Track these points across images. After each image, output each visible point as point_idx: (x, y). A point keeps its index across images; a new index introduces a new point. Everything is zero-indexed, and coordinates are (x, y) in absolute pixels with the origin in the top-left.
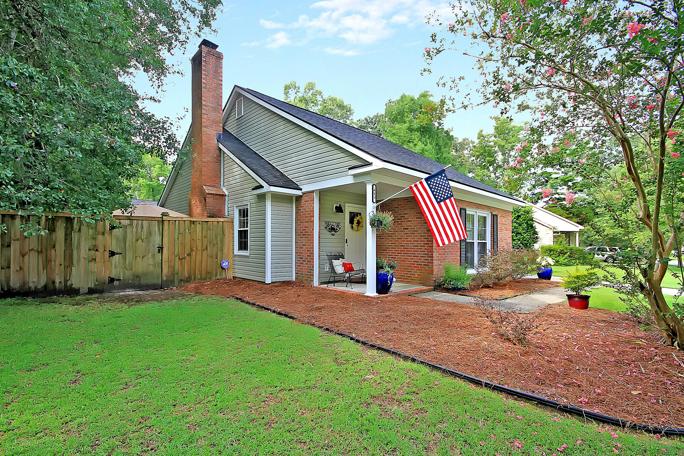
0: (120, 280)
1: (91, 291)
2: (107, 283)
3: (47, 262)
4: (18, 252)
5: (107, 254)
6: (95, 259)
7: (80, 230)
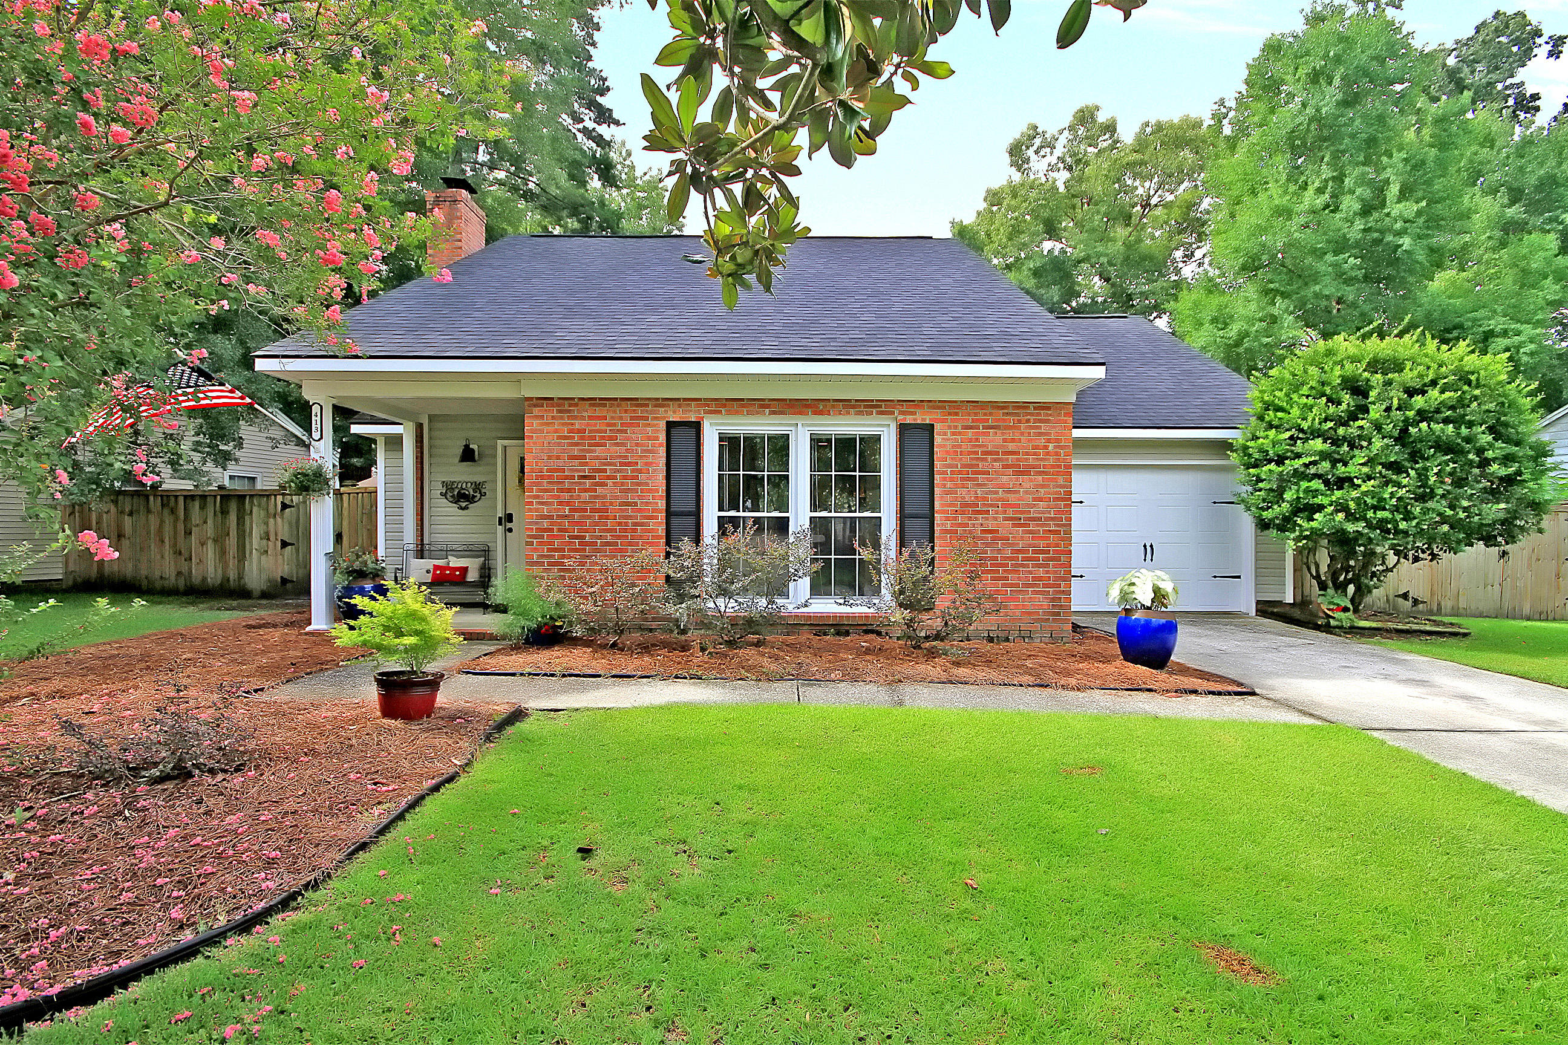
0: (293, 581)
1: (264, 595)
2: (279, 584)
3: (223, 553)
4: (198, 541)
5: (279, 544)
6: (267, 552)
7: (251, 511)
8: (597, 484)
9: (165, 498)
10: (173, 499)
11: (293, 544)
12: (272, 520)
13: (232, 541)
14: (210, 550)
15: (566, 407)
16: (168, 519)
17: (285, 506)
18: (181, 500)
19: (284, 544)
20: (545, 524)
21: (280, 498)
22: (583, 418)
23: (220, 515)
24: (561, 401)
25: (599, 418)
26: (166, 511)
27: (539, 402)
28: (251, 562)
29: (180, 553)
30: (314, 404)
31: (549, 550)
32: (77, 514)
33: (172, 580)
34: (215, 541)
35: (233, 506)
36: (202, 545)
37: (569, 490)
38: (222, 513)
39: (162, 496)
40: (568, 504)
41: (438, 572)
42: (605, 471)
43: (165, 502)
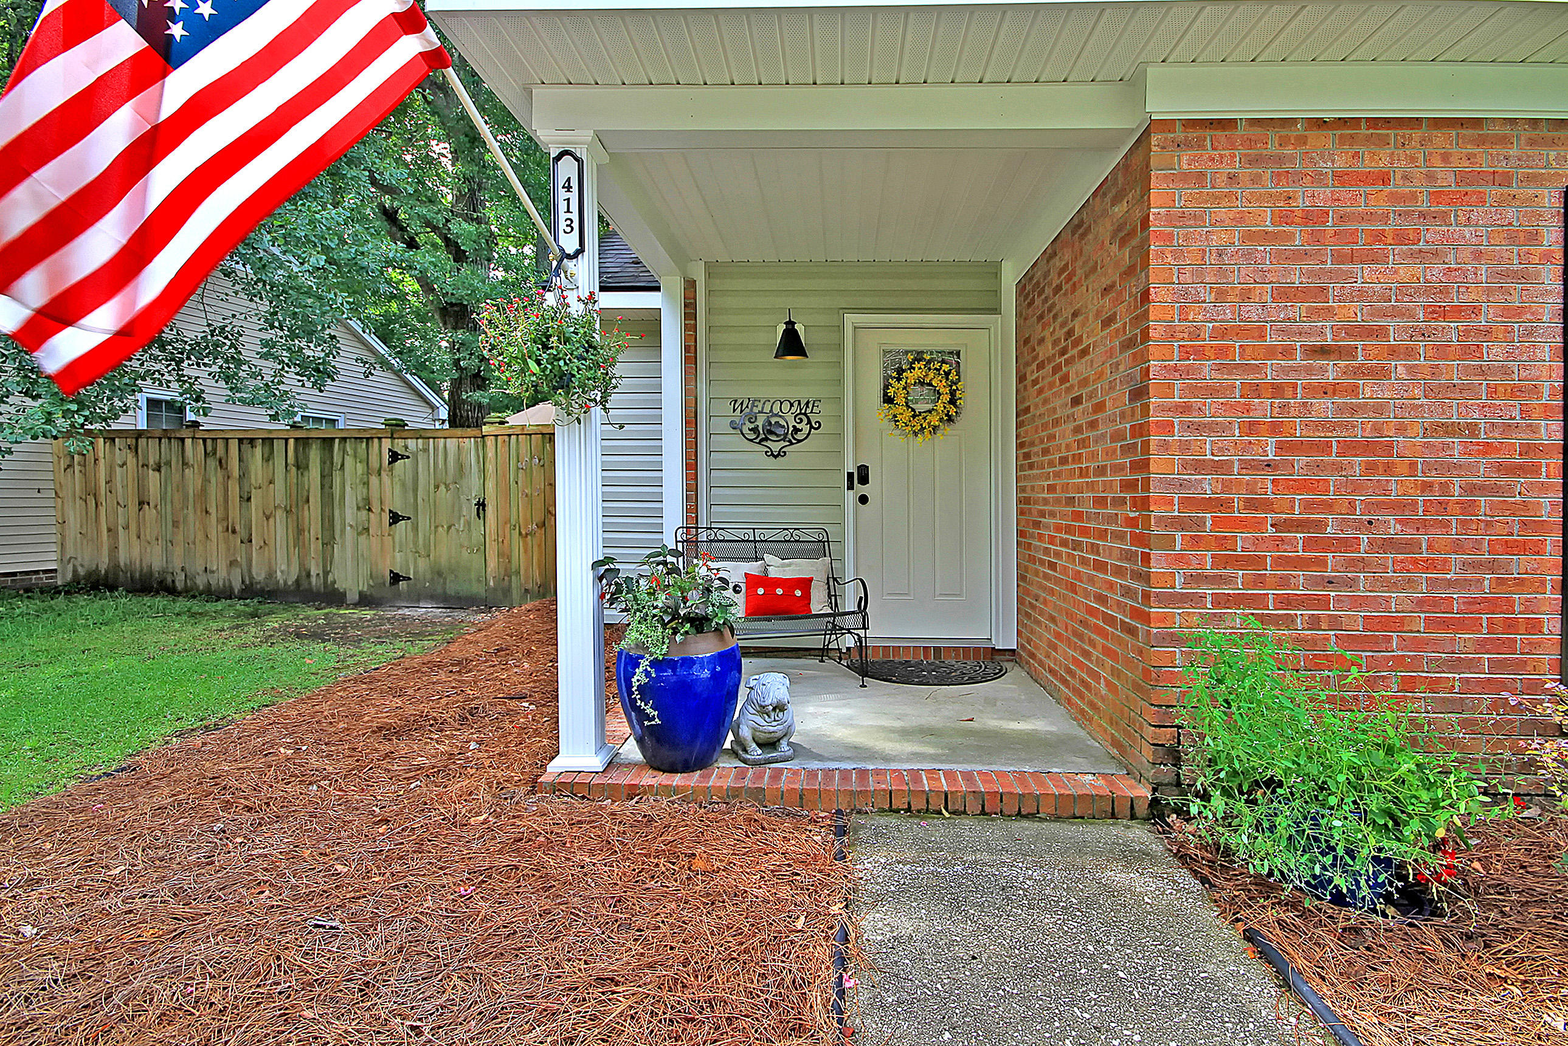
0: (409, 579)
1: (365, 600)
2: (387, 583)
3: (300, 530)
4: (261, 511)
5: (386, 518)
6: (367, 530)
7: (343, 465)
8: (1359, 372)
9: (209, 442)
10: (220, 444)
11: (409, 518)
12: (374, 480)
13: (313, 512)
14: (280, 527)
15: (1272, 148)
16: (216, 478)
17: (394, 457)
18: (234, 445)
19: (395, 518)
20: (1208, 485)
21: (387, 444)
22: (1318, 179)
23: (294, 469)
24: (1257, 131)
25: (1367, 179)
26: (212, 463)
27: (1193, 134)
28: (343, 545)
29: (234, 532)
30: (558, 158)
31: (1217, 561)
32: (77, 468)
33: (221, 575)
34: (288, 512)
35: (315, 455)
36: (268, 519)
37: (1277, 390)
38: (298, 468)
39: (204, 440)
40: (1275, 428)
41: (761, 591)
42: (1382, 332)
43: (209, 449)
